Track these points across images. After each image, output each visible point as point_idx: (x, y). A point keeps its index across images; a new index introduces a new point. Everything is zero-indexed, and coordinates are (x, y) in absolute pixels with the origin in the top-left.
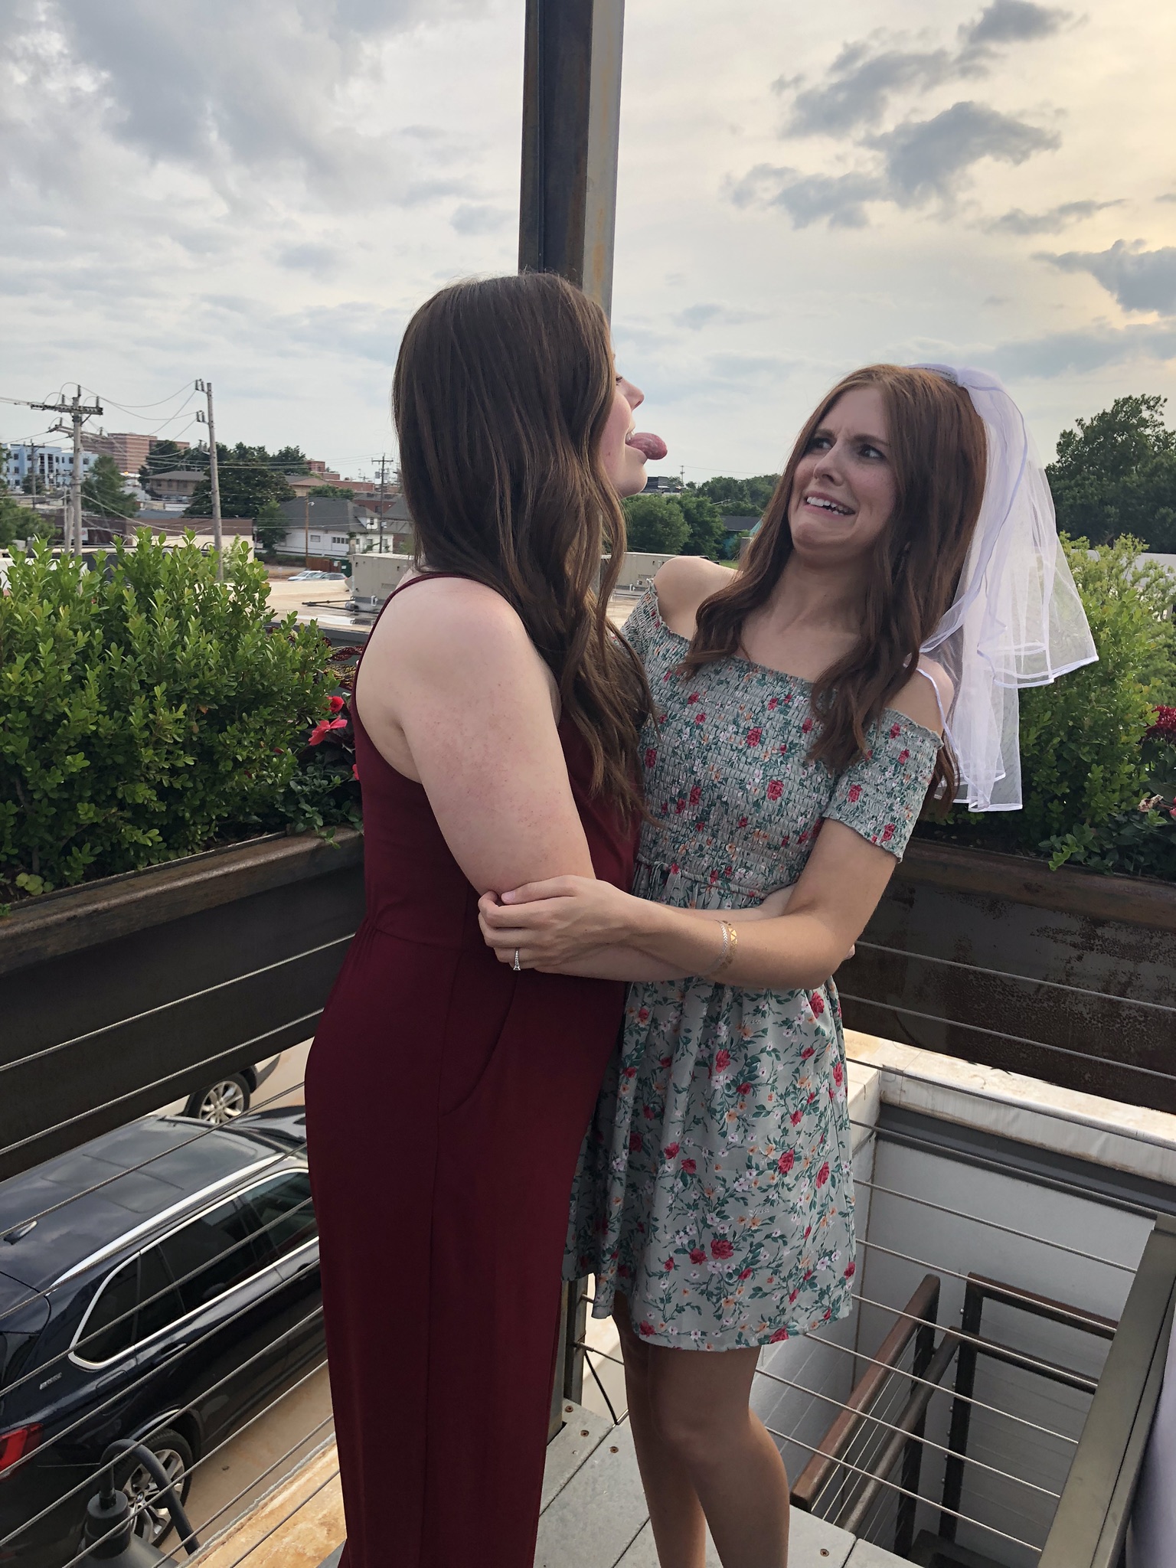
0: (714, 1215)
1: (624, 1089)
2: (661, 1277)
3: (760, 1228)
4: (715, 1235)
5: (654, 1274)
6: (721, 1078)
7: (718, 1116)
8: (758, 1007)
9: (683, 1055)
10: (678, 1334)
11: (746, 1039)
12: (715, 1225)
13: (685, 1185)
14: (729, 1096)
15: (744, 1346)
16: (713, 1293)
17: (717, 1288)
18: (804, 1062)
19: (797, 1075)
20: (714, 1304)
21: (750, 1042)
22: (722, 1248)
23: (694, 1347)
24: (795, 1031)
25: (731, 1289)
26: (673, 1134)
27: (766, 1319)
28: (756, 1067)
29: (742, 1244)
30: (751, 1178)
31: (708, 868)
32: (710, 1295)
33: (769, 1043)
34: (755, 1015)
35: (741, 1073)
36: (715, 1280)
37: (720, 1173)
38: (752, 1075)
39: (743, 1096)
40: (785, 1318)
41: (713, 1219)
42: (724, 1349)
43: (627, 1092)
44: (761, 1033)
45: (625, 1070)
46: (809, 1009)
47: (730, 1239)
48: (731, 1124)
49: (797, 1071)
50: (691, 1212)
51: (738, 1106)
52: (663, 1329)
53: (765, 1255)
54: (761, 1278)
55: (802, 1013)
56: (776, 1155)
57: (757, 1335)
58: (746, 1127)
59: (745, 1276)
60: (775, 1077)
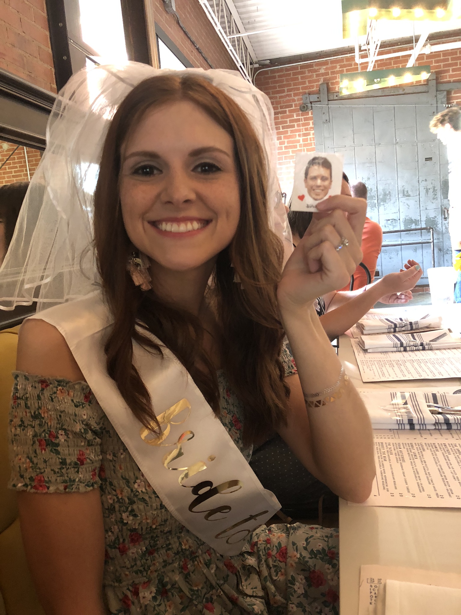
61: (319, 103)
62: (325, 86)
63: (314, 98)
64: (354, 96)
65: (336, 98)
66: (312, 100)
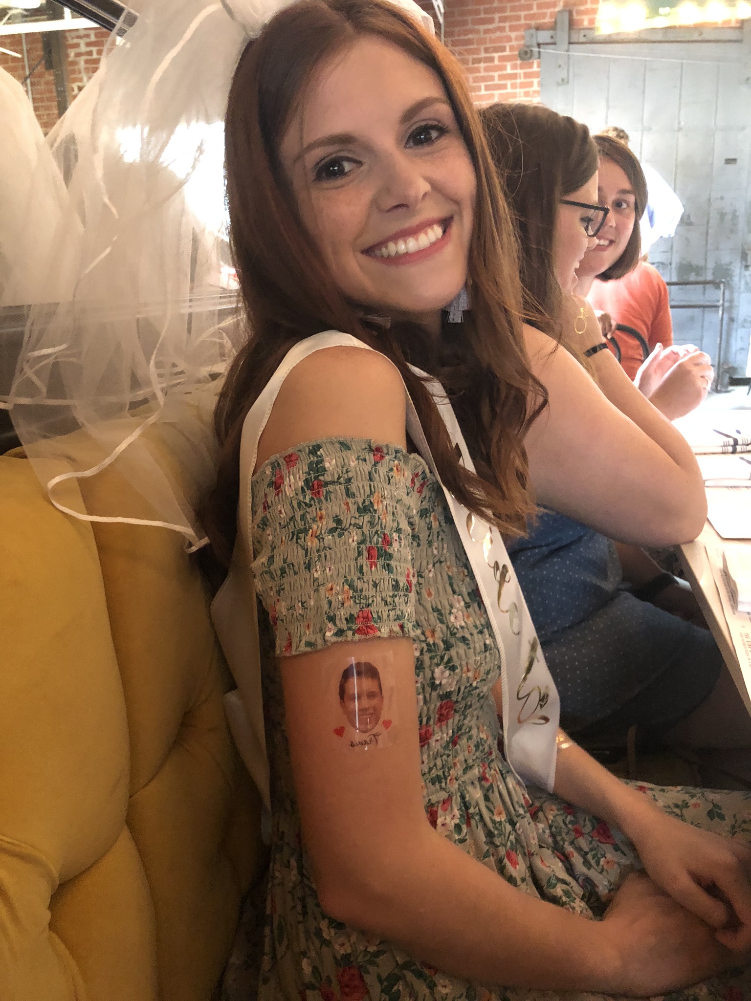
61: (553, 46)
62: (566, 16)
63: (544, 36)
64: (615, 38)
65: (582, 39)
66: (541, 41)
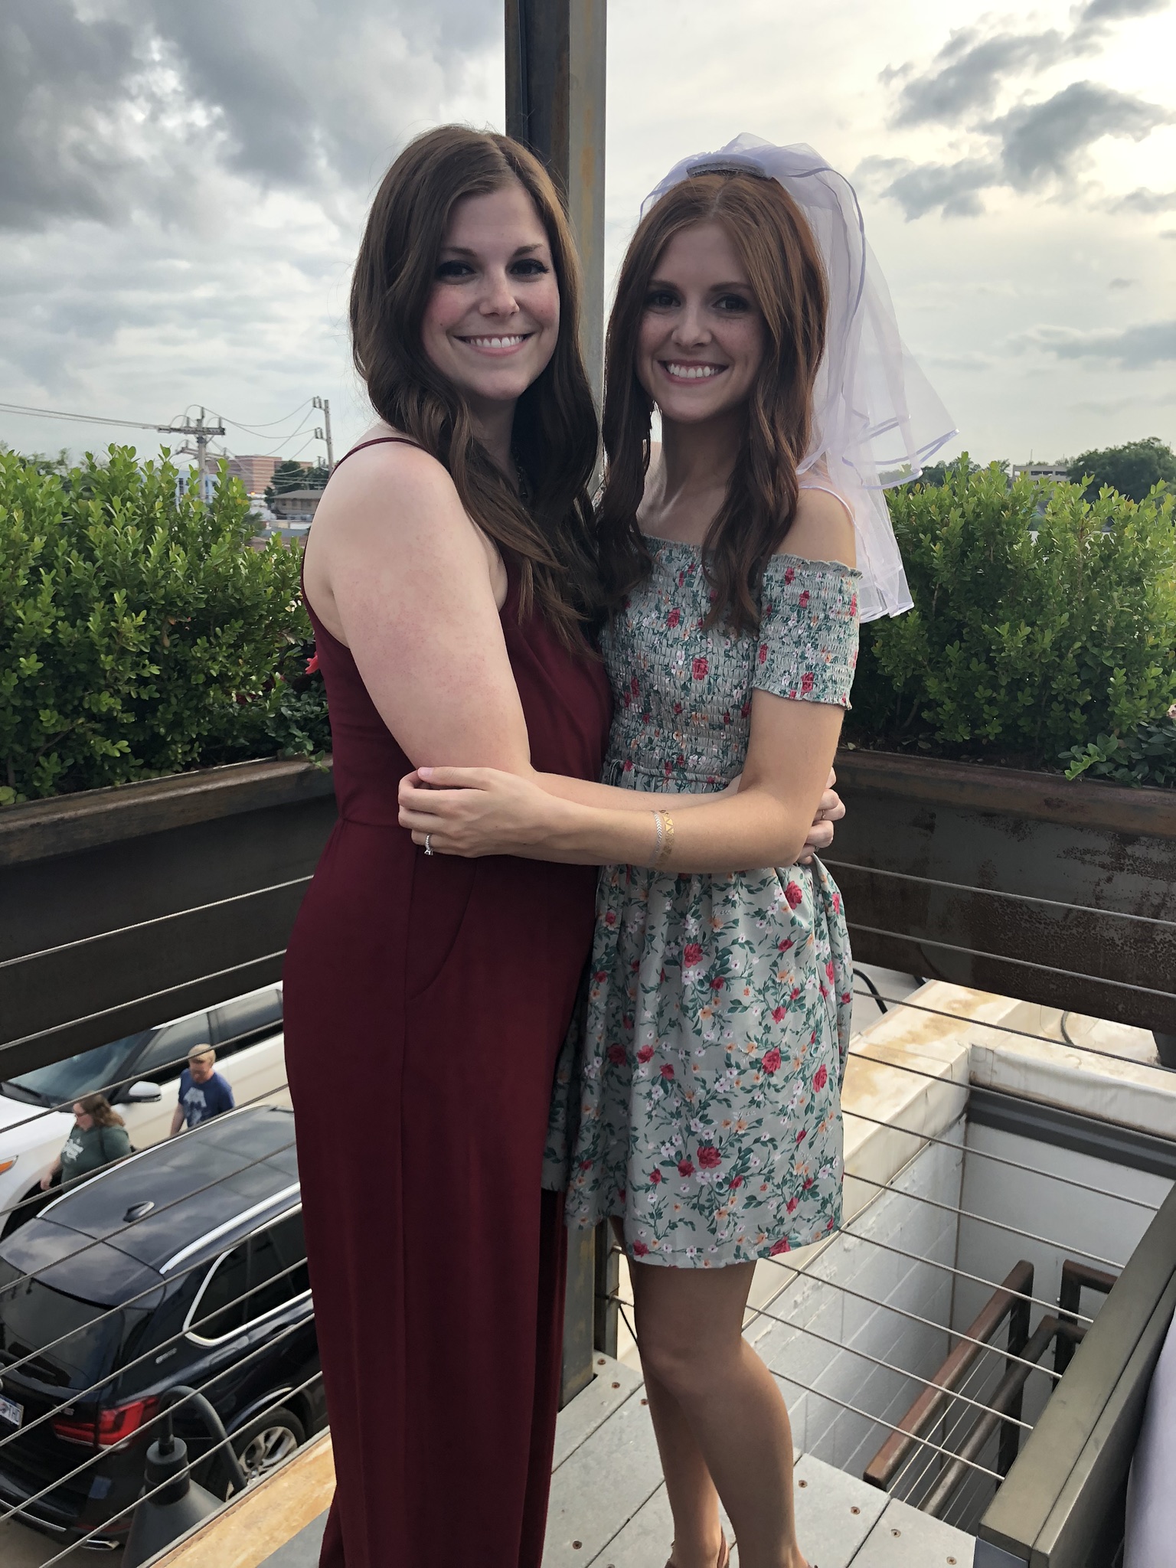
0: (697, 1120)
1: (595, 994)
2: (647, 1190)
3: (748, 1131)
4: (700, 1142)
5: (640, 1188)
6: (691, 973)
7: (691, 1013)
8: (727, 897)
9: (648, 953)
10: (673, 1251)
11: (717, 930)
12: (699, 1131)
13: (666, 1092)
14: (702, 993)
15: (743, 1260)
16: (705, 1206)
17: (708, 1201)
18: (781, 955)
19: (775, 969)
20: (707, 1218)
21: (720, 934)
22: (709, 1156)
23: (691, 1265)
24: (769, 922)
25: (722, 1199)
26: (646, 1037)
27: (764, 1230)
28: (728, 959)
29: (730, 1150)
30: (732, 1077)
31: (660, 760)
32: (702, 1208)
33: (741, 934)
34: (724, 905)
35: (713, 967)
36: (705, 1191)
37: (700, 1073)
38: (724, 968)
39: (717, 991)
40: (784, 1229)
41: (696, 1125)
42: (722, 1265)
43: (598, 997)
44: (731, 924)
45: (596, 974)
46: (783, 898)
47: (716, 1145)
48: (706, 1022)
49: (775, 964)
50: (675, 1120)
51: (713, 1002)
52: (657, 1247)
53: (755, 1162)
54: (754, 1185)
55: (776, 902)
56: (759, 1054)
57: (756, 1247)
58: (721, 1023)
59: (737, 1185)
60: (750, 971)
